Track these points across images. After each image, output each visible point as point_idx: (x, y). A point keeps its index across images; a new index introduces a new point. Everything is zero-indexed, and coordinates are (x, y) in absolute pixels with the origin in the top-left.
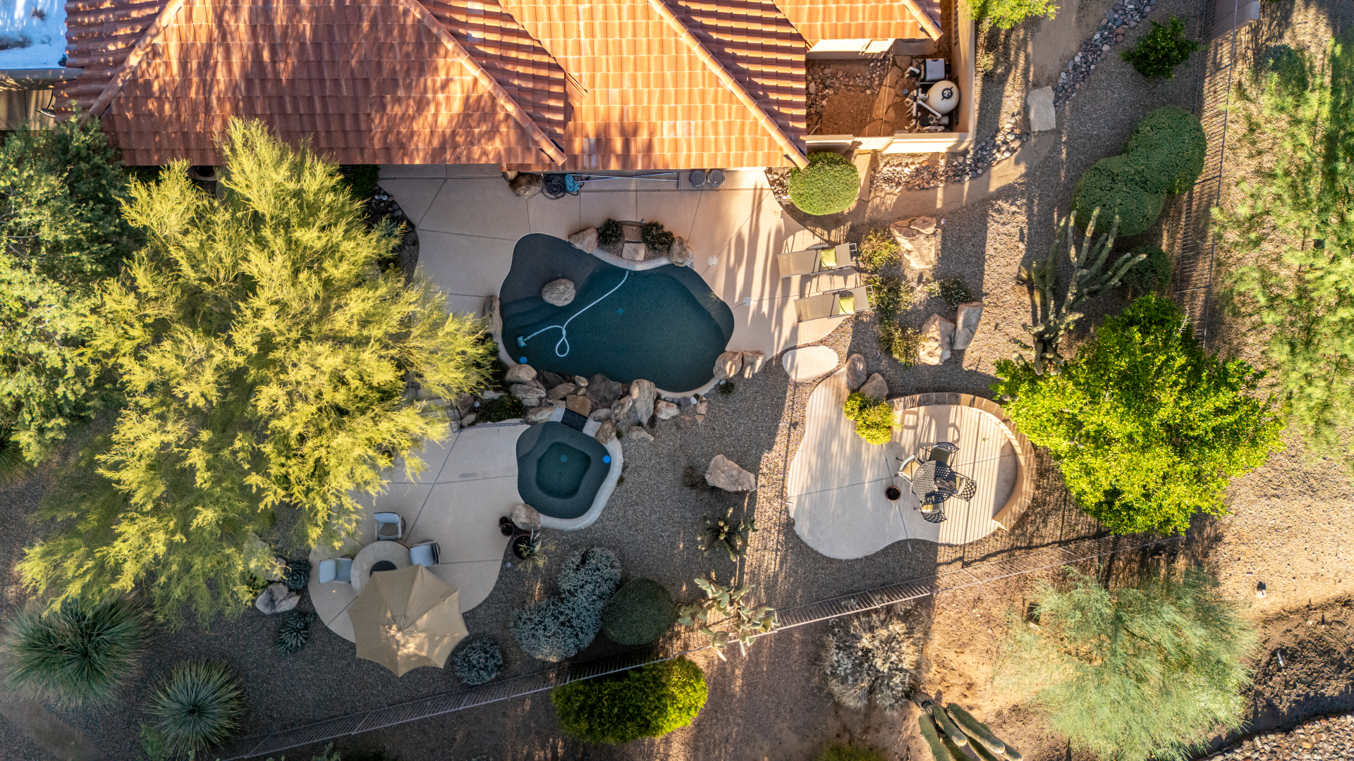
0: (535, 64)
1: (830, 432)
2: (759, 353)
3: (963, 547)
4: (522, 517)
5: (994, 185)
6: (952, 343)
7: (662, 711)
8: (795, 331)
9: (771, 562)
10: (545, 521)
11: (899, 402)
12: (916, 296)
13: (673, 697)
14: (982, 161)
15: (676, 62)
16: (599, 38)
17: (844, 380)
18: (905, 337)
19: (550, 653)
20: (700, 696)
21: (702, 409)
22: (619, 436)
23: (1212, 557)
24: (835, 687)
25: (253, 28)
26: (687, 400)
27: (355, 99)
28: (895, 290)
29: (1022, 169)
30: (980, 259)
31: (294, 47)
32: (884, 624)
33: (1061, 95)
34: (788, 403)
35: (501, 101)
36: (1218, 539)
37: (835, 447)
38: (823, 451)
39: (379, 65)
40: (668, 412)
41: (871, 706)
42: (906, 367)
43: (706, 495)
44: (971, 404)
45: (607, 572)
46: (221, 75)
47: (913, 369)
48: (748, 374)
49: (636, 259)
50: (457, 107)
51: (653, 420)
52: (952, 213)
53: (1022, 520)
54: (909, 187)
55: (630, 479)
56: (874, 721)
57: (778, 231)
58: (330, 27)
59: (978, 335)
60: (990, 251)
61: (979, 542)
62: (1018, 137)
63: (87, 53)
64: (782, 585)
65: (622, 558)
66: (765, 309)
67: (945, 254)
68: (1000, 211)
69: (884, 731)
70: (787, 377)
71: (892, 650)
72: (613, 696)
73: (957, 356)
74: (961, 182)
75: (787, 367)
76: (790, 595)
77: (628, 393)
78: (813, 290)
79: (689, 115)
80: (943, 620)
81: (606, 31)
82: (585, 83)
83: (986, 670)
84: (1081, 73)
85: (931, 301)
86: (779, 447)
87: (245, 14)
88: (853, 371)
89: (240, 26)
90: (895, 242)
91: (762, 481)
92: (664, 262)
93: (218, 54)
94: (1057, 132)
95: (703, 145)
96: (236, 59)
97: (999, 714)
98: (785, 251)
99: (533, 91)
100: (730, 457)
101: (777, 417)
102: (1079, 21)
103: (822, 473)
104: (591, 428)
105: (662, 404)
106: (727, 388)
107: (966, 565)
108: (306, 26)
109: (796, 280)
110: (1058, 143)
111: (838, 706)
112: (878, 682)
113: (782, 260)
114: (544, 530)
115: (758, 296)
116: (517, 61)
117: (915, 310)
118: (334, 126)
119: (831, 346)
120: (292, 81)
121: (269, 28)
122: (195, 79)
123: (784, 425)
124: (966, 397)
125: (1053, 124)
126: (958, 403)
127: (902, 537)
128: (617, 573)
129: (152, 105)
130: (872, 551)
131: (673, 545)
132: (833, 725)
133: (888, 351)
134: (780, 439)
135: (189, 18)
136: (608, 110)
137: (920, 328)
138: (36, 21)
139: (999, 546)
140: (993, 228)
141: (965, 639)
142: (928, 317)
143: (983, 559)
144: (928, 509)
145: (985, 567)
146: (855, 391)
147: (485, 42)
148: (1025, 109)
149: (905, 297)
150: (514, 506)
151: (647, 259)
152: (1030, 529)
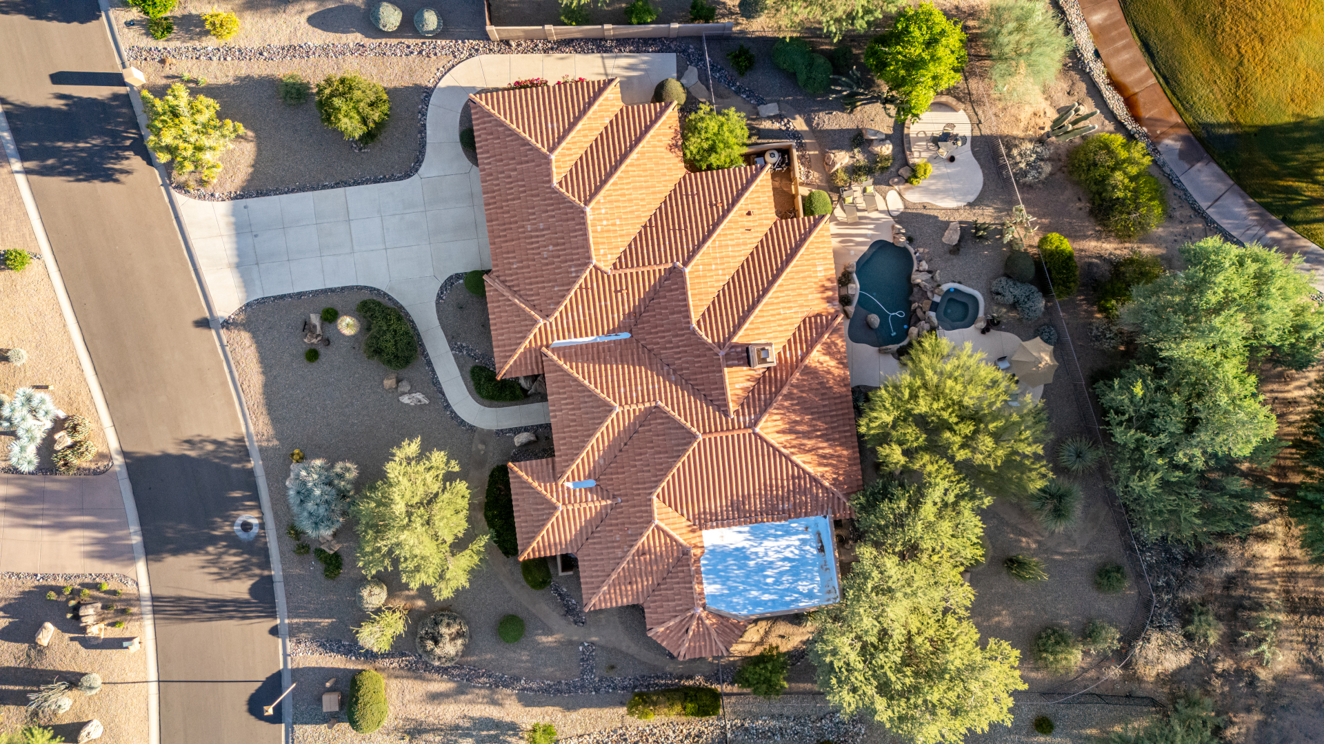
0: (805, 329)
1: (926, 190)
2: (893, 227)
3: (972, 124)
4: (982, 324)
5: (805, 128)
6: (883, 140)
7: (1063, 251)
8: (882, 212)
9: (989, 211)
10: (981, 314)
11: (911, 161)
12: (860, 157)
13: (1057, 247)
14: (796, 135)
15: (797, 272)
16: (792, 305)
17: (902, 187)
18: (881, 161)
19: (1041, 304)
20: (1055, 236)
21: (921, 250)
22: (939, 286)
23: (966, 9)
24: (1044, 176)
25: (809, 438)
26: (917, 258)
27: (829, 399)
28: (860, 168)
29: (797, 116)
30: (841, 131)
31: (814, 422)
32: (1014, 158)
33: (762, 102)
34: (914, 211)
35: (824, 340)
36: (957, 8)
37: (933, 187)
38: (936, 192)
39: (817, 389)
40: (925, 265)
41: (1049, 159)
42: (894, 159)
43: (962, 244)
44: (909, 128)
45: (1004, 283)
46: (827, 451)
47: (894, 156)
48: (903, 231)
49: (855, 288)
50: (827, 358)
51: (929, 272)
52: (820, 145)
53: (959, 99)
54: (809, 167)
55: (958, 278)
56: (1056, 157)
57: (837, 224)
58: (806, 409)
59: (877, 128)
60: (837, 127)
61: (969, 117)
62: (782, 119)
63: (823, 506)
64: (999, 205)
65: (995, 278)
66: (872, 226)
67: (840, 148)
68: (818, 124)
69: (1059, 151)
70: (902, 213)
71: (1025, 153)
72: (1059, 273)
73: (888, 137)
74: (805, 143)
75: (898, 213)
76: (1003, 201)
77: (918, 285)
78: (862, 205)
79: (815, 265)
80: (1006, 130)
81: (789, 302)
82: (808, 309)
83: (1027, 108)
84: (751, 94)
85: (863, 152)
86: (935, 213)
87: (805, 441)
88: (897, 183)
89: (810, 443)
90: (837, 170)
91: (952, 219)
92: (855, 275)
93: (821, 451)
94: (778, 102)
95: (825, 258)
96: (821, 445)
97: (1046, 99)
98: (845, 220)
99: (816, 329)
100: (943, 235)
101: (922, 215)
102: (727, 98)
103: (945, 192)
104: (937, 299)
105: (921, 269)
106: (910, 240)
107: (980, 122)
108: (807, 418)
109: (859, 214)
110: (784, 101)
111: (1051, 174)
112: (1040, 158)
113: (850, 221)
114: (985, 314)
115: (867, 230)
116: (806, 336)
117: (867, 158)
118: (840, 407)
119: (886, 194)
120: (826, 424)
121: (809, 432)
122: (830, 461)
123: (925, 212)
124: (906, 131)
125: (775, 104)
126: (908, 134)
127: (970, 153)
128: (1003, 279)
129: (841, 478)
130: (978, 166)
131: (986, 256)
132: (1059, 175)
133: (888, 168)
134: (932, 213)
135: (810, 463)
136: (817, 299)
137: (876, 155)
138: (809, 530)
139: (970, 108)
140: (826, 127)
141: (1014, 119)
142: (870, 152)
143: (977, 115)
144: (960, 143)
145: (980, 113)
146: (907, 181)
147: (802, 349)
148: (769, 118)
149: (862, 163)
150: (976, 328)
151: (854, 283)
152: (961, 95)
